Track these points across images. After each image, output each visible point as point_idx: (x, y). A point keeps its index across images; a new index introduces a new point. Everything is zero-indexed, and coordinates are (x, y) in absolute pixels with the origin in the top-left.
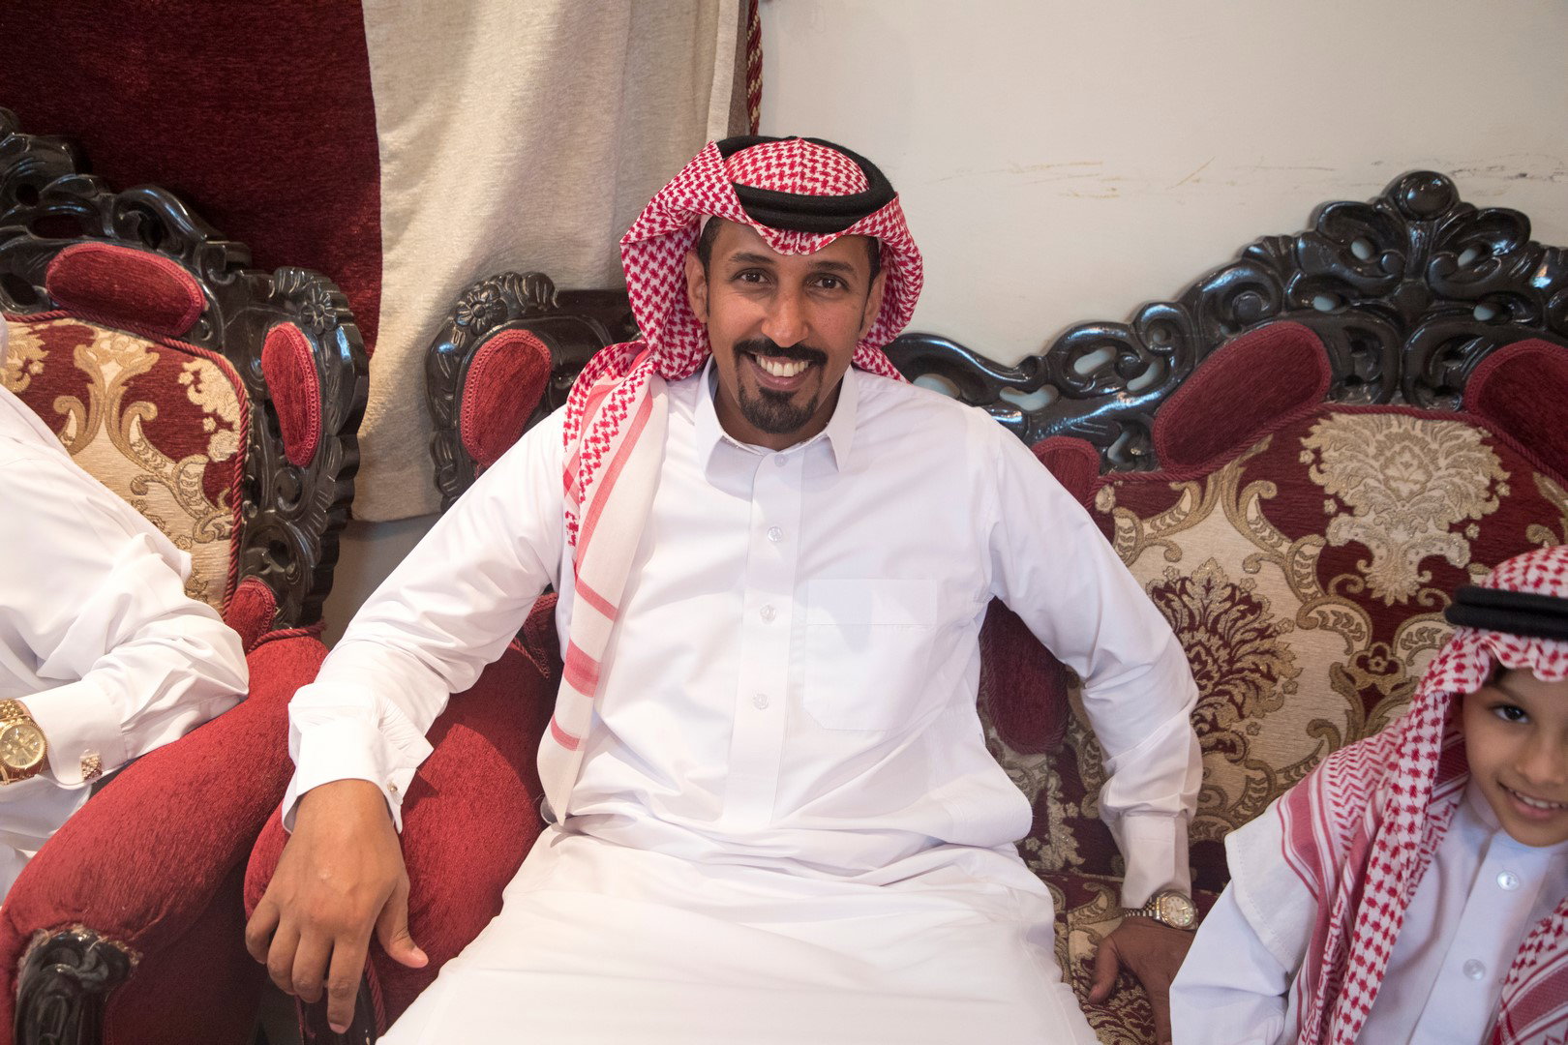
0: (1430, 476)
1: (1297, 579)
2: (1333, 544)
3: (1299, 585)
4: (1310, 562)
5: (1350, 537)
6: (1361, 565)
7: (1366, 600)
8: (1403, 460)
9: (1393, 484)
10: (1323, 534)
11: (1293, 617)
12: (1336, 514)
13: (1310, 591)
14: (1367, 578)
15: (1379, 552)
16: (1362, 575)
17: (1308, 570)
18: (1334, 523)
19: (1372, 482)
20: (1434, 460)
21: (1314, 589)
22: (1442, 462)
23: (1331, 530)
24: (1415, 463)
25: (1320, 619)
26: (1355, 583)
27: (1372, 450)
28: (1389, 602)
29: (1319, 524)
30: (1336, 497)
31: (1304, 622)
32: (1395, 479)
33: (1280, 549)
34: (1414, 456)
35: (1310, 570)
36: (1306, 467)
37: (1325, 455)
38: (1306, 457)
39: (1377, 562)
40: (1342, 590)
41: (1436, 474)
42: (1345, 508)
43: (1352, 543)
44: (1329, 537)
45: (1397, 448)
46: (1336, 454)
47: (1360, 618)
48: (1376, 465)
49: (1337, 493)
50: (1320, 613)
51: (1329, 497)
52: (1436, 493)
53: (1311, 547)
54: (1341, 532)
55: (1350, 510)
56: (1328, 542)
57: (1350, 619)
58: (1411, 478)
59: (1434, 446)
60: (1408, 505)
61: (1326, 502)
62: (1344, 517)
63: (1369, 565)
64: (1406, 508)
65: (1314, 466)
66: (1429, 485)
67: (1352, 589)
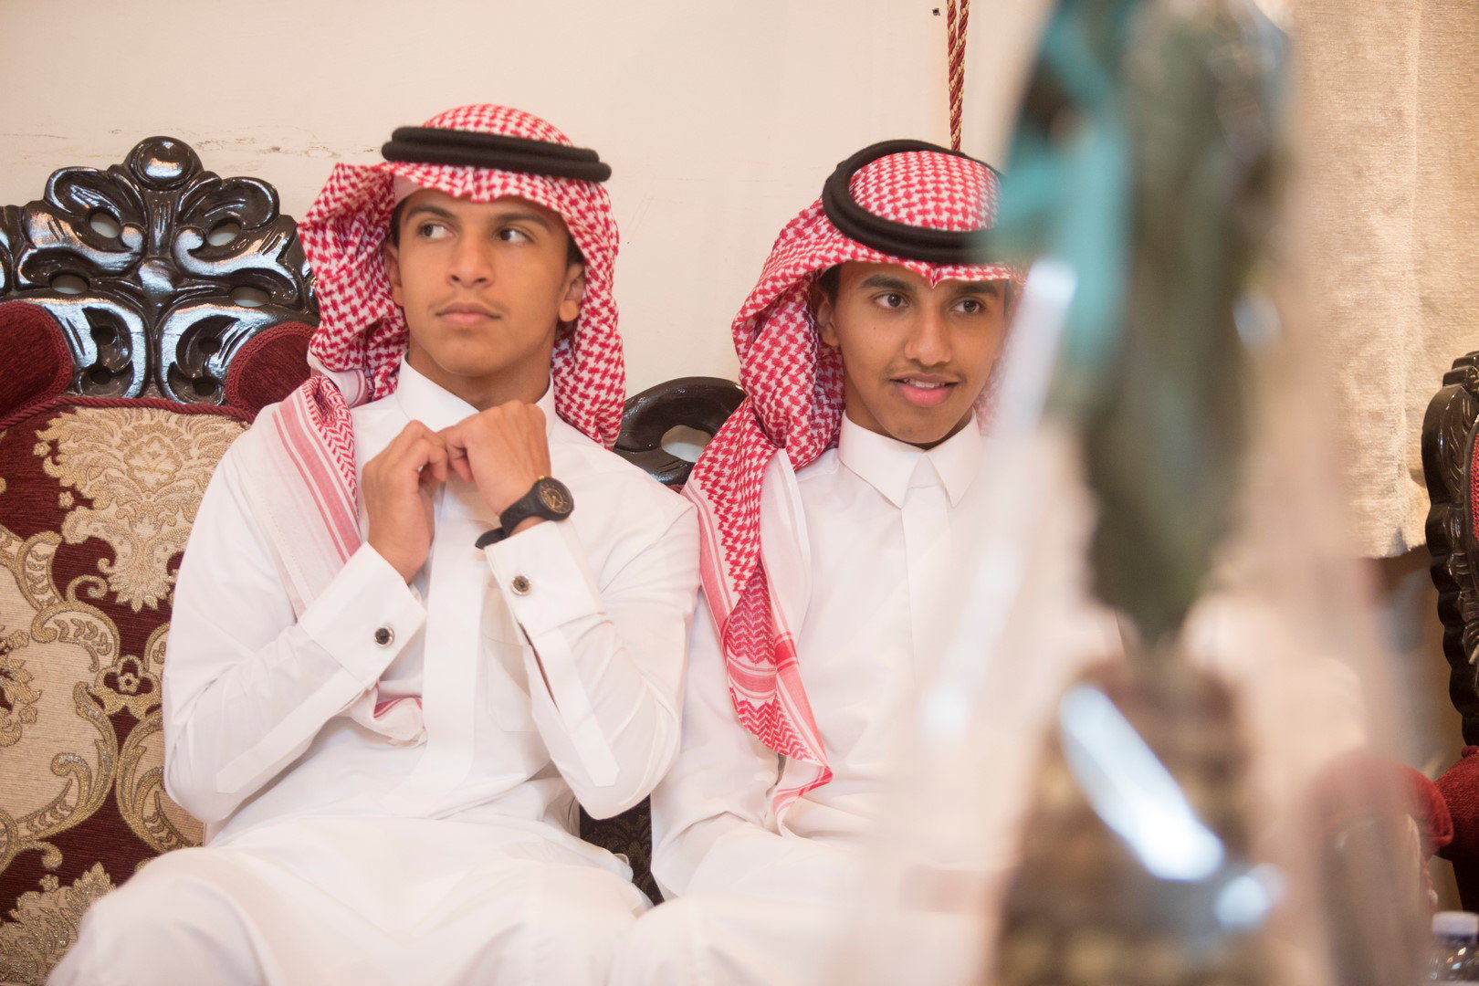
0: (179, 466)
1: (29, 583)
2: (70, 541)
3: (32, 591)
4: (44, 562)
5: (90, 533)
6: (102, 564)
7: (109, 605)
8: (151, 451)
9: (138, 475)
10: (58, 530)
11: (27, 629)
12: (73, 508)
13: (45, 597)
14: (110, 579)
15: (122, 549)
16: (105, 576)
17: (42, 573)
18: (70, 518)
19: (114, 473)
20: (186, 451)
21: (50, 594)
22: (194, 452)
23: (66, 526)
24: (164, 452)
25: (59, 630)
26: (96, 586)
27: (116, 440)
28: (136, 607)
29: (53, 519)
30: (73, 490)
31: (38, 634)
32: (139, 469)
33: (8, 549)
34: (163, 445)
35: (44, 572)
36: (41, 459)
37: (62, 447)
38: (41, 450)
39: (120, 561)
40: (82, 594)
41: (186, 464)
42: (82, 501)
43: (91, 539)
44: (65, 533)
45: (145, 438)
46: (76, 445)
47: (106, 629)
48: (120, 455)
49: (74, 485)
50: (58, 623)
51: (65, 490)
52: (187, 483)
53: (45, 546)
54: (79, 528)
55: (88, 503)
56: (64, 538)
57: (94, 630)
58: (159, 467)
59: (188, 437)
60: (154, 496)
61: (62, 495)
62: (81, 510)
63: (112, 564)
64: (151, 500)
65: (49, 458)
66: (178, 475)
67: (93, 593)
